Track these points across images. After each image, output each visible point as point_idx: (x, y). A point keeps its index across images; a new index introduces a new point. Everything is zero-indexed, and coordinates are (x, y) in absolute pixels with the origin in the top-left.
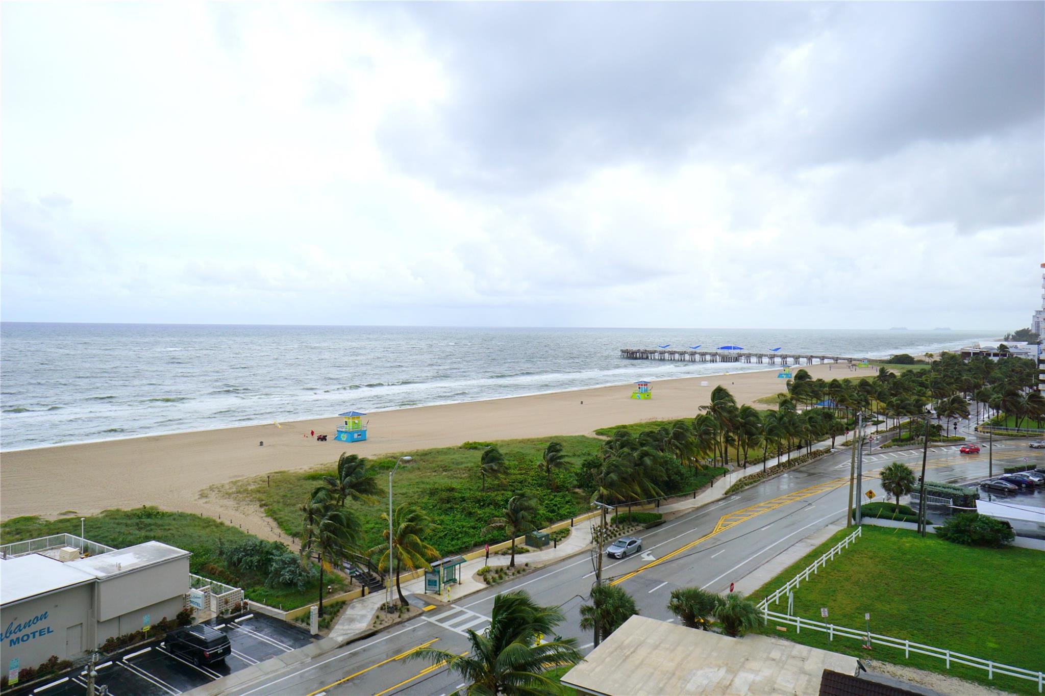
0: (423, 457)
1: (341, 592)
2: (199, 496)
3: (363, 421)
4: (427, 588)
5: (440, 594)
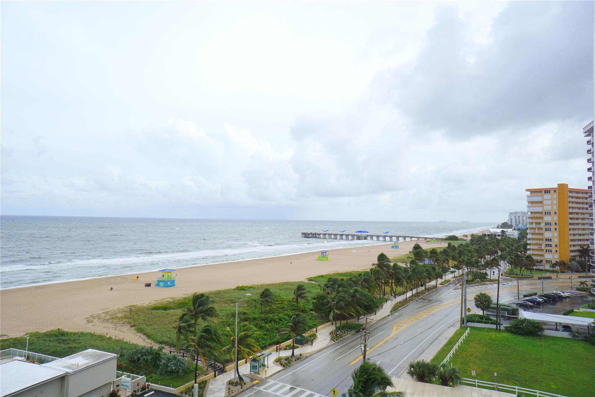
0: (216, 295)
1: (203, 376)
2: (86, 322)
3: (173, 275)
4: (251, 371)
5: (259, 374)
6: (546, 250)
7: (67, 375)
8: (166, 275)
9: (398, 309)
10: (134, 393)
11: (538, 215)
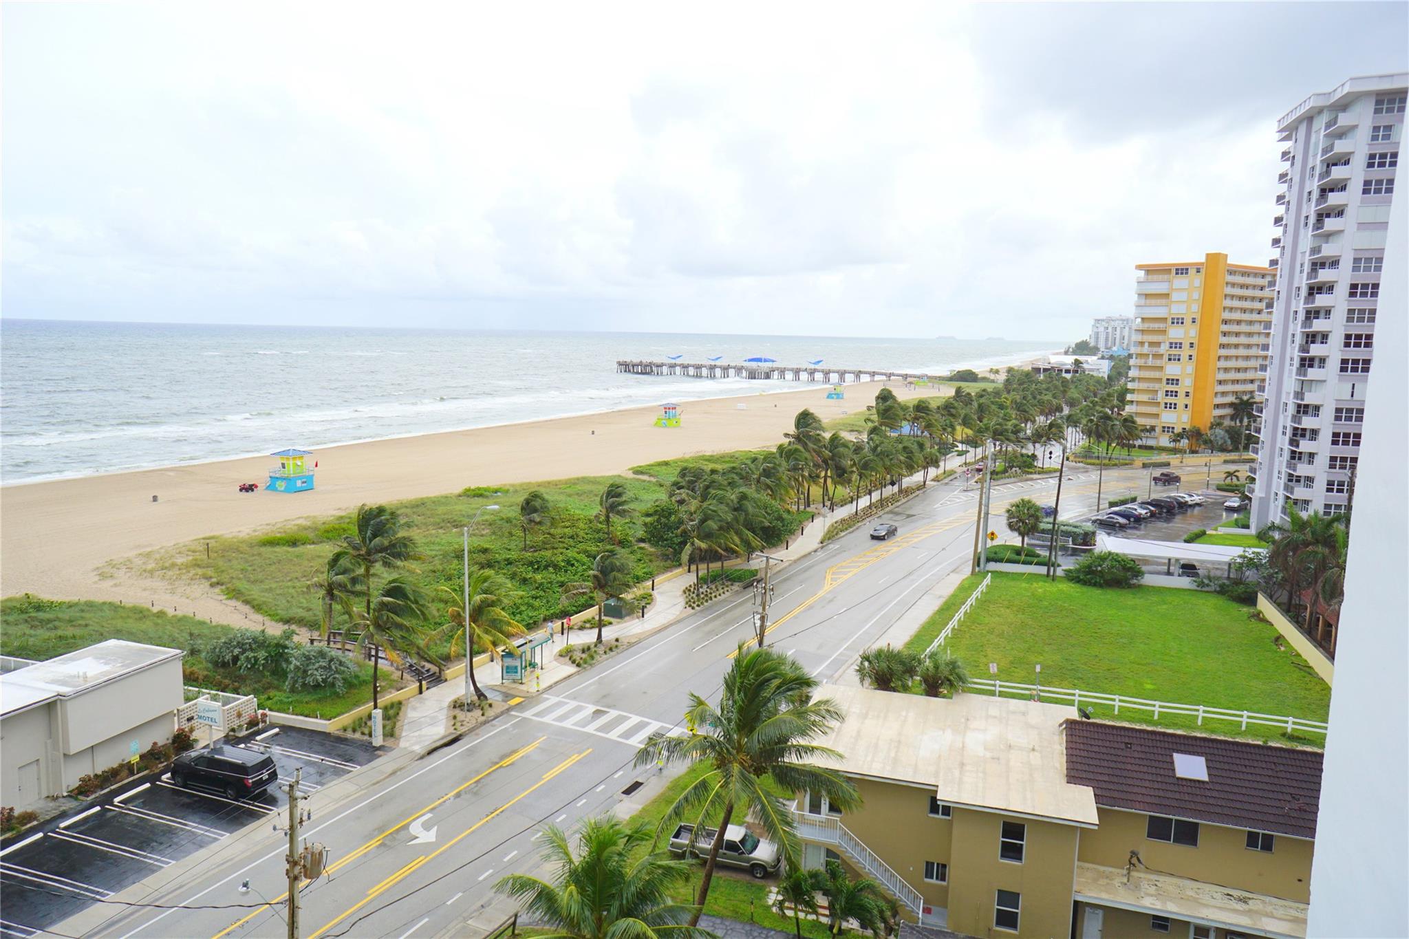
0: (415, 510)
1: (393, 691)
2: (97, 578)
3: (308, 462)
4: (505, 677)
5: (522, 684)
6: (1166, 404)
7: (61, 700)
8: (290, 465)
9: (839, 536)
10: (232, 733)
11: (1156, 326)
